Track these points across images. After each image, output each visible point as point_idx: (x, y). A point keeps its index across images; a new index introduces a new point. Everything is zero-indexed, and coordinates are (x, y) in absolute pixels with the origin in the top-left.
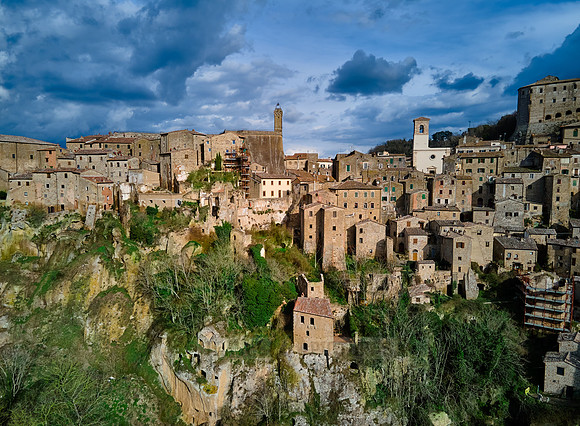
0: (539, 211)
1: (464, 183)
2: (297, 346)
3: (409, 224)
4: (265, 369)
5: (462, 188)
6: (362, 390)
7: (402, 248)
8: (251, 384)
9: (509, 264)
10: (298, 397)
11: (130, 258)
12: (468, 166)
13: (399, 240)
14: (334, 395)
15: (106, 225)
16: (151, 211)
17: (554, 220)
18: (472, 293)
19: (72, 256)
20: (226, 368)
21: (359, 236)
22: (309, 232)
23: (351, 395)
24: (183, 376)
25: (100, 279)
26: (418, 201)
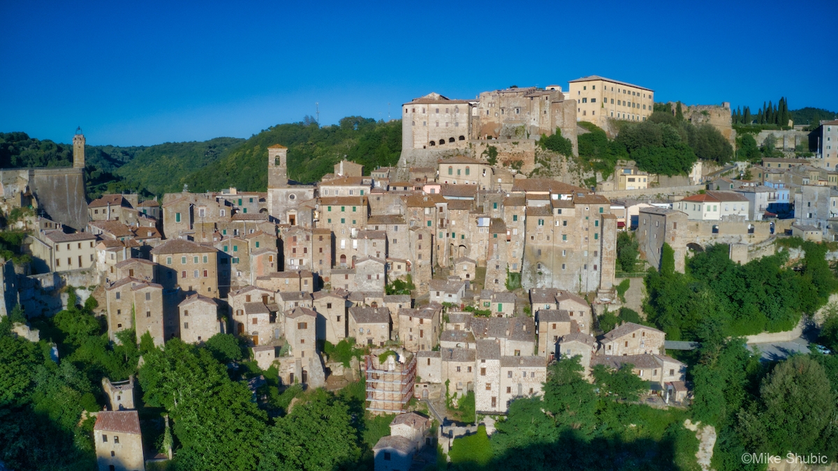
1: (321, 238)
3: (248, 298)
5: (319, 244)
7: (241, 329)
9: (362, 340)
18: (318, 380)
21: (183, 320)
22: (119, 322)
26: (264, 266)
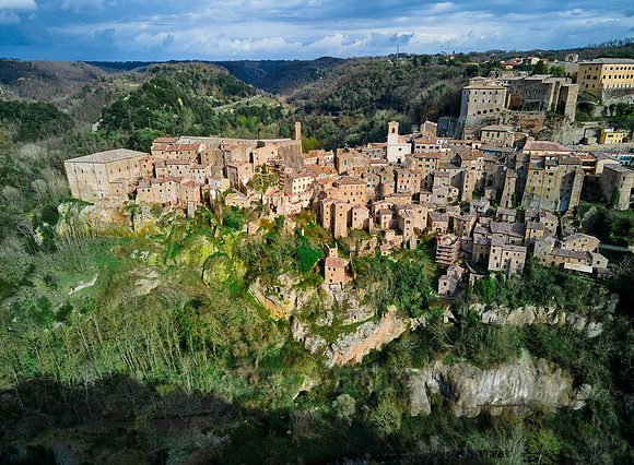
0: (457, 193)
1: (416, 175)
2: (327, 281)
3: (382, 206)
4: (311, 292)
5: (415, 178)
6: (358, 299)
7: (378, 221)
8: (305, 299)
9: (434, 228)
10: (328, 303)
11: (227, 237)
12: (420, 163)
13: (376, 216)
14: (345, 301)
15: (203, 215)
16: (234, 209)
17: (463, 199)
18: (413, 246)
19: (185, 234)
20: (293, 292)
21: (354, 216)
22: (326, 217)
23: (353, 301)
24: (271, 297)
25: (208, 249)
26: (388, 190)
